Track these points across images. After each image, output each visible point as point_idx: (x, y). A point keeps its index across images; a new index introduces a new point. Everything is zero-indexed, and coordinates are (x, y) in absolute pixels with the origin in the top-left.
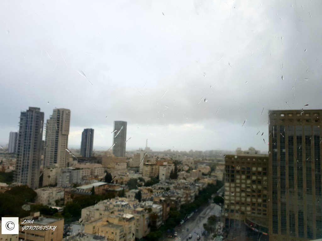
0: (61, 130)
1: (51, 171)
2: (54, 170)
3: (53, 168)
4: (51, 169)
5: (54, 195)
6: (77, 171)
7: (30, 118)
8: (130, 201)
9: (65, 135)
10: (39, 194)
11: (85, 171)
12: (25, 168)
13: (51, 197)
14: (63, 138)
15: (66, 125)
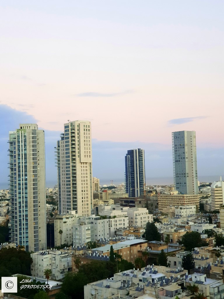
0: (79, 156)
1: (65, 222)
2: (69, 221)
4: (64, 220)
5: (57, 262)
6: (102, 221)
7: (22, 141)
8: (171, 272)
9: (86, 163)
10: (36, 260)
11: (120, 221)
12: (23, 220)
13: (54, 265)
14: (83, 169)
15: (86, 147)
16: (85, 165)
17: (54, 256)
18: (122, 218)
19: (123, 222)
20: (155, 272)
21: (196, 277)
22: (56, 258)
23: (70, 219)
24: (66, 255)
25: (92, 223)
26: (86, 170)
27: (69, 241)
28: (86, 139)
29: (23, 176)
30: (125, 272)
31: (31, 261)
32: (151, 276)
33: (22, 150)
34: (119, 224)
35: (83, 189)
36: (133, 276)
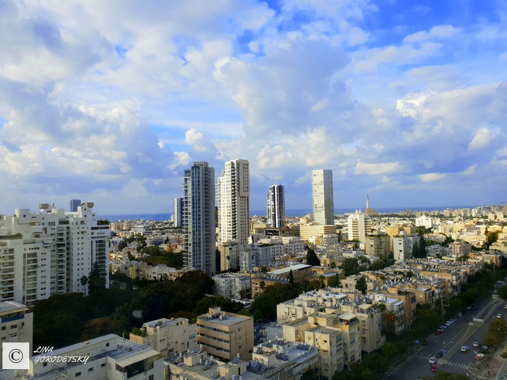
0: (239, 191)
1: (230, 249)
2: (234, 248)
5: (237, 284)
6: (265, 248)
7: (196, 177)
8: (348, 293)
9: (245, 197)
10: (218, 282)
11: (277, 248)
12: (197, 246)
13: (234, 287)
14: (242, 202)
15: (245, 183)
16: (244, 199)
17: (233, 279)
18: (279, 246)
19: (279, 249)
20: (337, 293)
21: (378, 297)
22: (236, 280)
23: (235, 246)
24: (245, 277)
25: (256, 249)
26: (245, 203)
28: (244, 176)
29: (196, 208)
30: (309, 293)
31: (213, 282)
32: (335, 296)
34: (277, 251)
35: (242, 220)
36: (318, 296)
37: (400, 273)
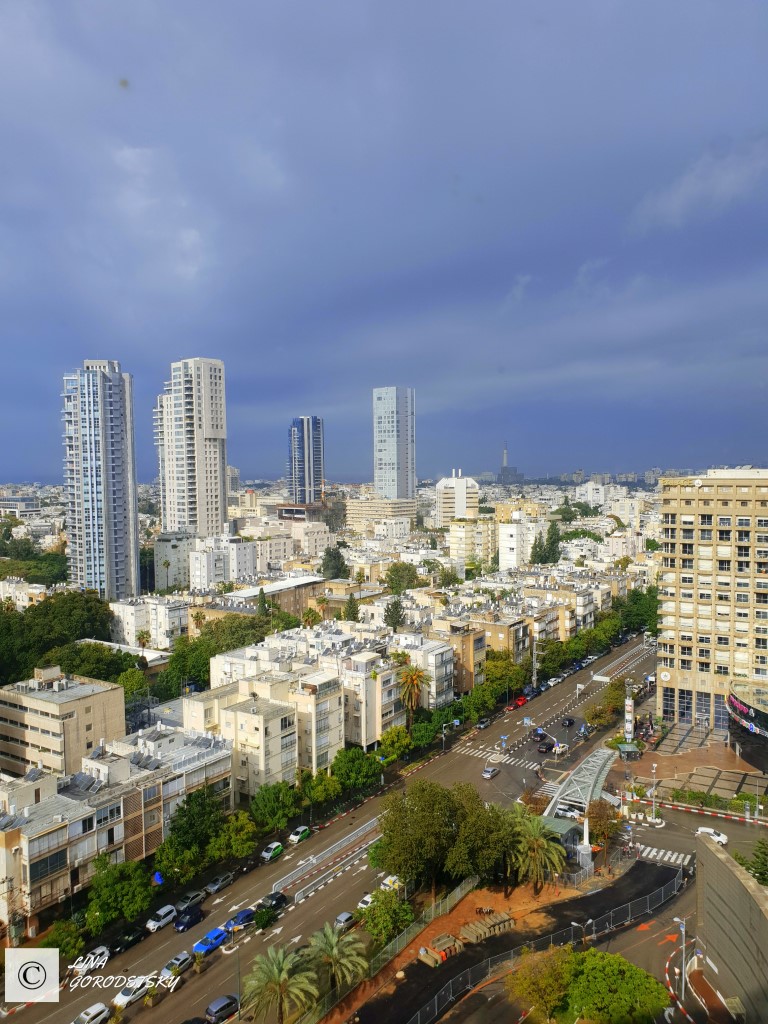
0: (202, 426)
1: (174, 547)
2: (183, 545)
3: (180, 540)
4: (174, 542)
5: (161, 617)
6: (244, 544)
7: (90, 395)
8: (365, 631)
9: (215, 440)
10: (121, 614)
11: (277, 544)
12: (94, 541)
13: (153, 623)
14: (208, 450)
15: (214, 409)
16: (212, 444)
17: (154, 607)
18: (282, 541)
19: (281, 548)
20: (338, 632)
22: (159, 610)
23: (185, 542)
24: (178, 604)
25: (226, 548)
26: (215, 453)
27: (182, 579)
28: (214, 396)
30: (286, 632)
31: (110, 615)
32: (330, 638)
33: (90, 411)
34: (276, 551)
35: (209, 487)
37: (486, 591)
